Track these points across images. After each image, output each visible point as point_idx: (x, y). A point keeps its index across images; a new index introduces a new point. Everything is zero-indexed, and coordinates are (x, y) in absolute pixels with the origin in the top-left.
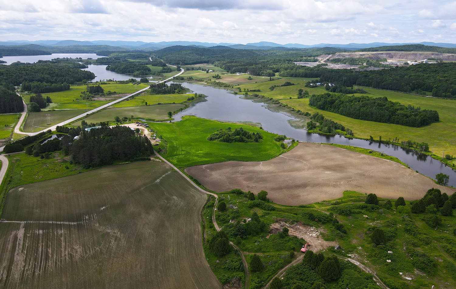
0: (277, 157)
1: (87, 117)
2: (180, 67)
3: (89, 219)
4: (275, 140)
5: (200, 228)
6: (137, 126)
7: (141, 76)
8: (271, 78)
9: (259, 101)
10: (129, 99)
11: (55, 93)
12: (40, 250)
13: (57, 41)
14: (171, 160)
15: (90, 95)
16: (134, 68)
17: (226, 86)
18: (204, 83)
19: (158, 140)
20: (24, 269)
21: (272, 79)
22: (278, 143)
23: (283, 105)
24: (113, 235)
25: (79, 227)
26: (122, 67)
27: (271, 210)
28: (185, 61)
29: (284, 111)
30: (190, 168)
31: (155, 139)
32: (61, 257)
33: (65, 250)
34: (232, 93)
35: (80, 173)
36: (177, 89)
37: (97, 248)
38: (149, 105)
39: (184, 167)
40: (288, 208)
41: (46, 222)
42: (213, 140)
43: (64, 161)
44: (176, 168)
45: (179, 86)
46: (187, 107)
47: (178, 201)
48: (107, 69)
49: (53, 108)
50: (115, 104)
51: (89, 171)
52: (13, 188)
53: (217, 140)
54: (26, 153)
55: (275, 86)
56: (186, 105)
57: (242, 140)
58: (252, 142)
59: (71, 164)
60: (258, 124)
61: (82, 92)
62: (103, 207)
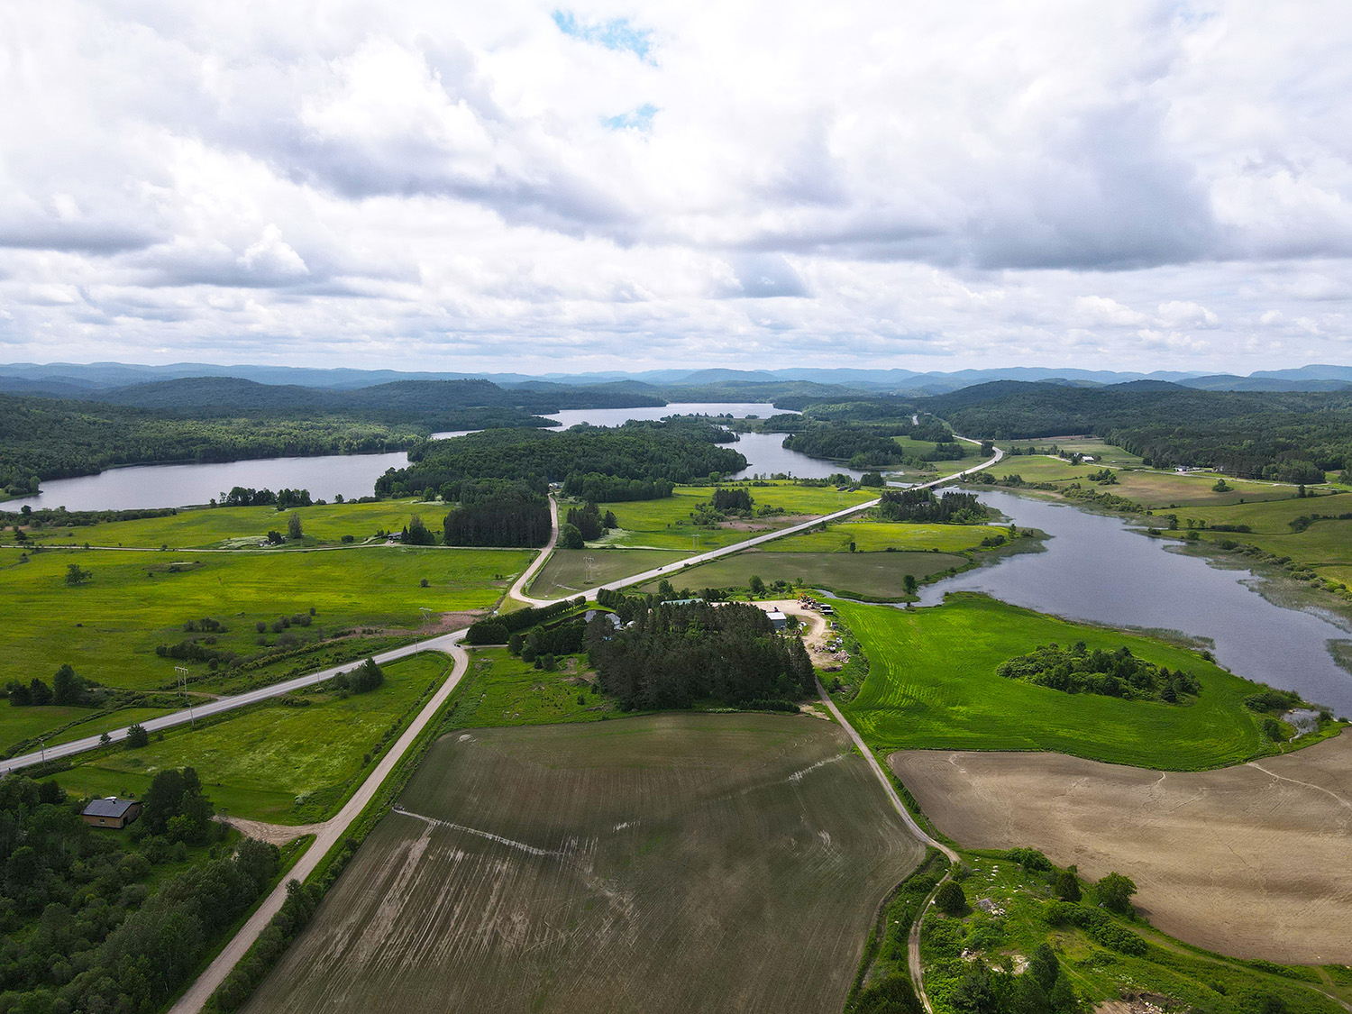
0: (1235, 764)
1: (684, 571)
2: (992, 445)
3: (577, 851)
4: (1247, 704)
5: (861, 950)
6: (802, 608)
7: (870, 467)
8: (1302, 489)
9: (1235, 564)
10: (812, 531)
11: (630, 503)
12: (439, 902)
13: (690, 371)
14: (859, 721)
15: (714, 512)
16: (854, 443)
17: (1127, 509)
18: (1054, 495)
19: (843, 655)
20: (386, 943)
21: (1307, 493)
22: (1255, 718)
23: (1327, 585)
24: (614, 909)
25: (546, 864)
26: (825, 440)
27: (1125, 951)
28: (1014, 426)
29: (1324, 608)
30: (907, 753)
31: (834, 652)
32: (474, 934)
33: (490, 919)
34: (1142, 533)
35: (604, 719)
36: (959, 509)
37: (563, 936)
38: (861, 552)
39: (891, 748)
40: (1201, 958)
41: (480, 833)
42: (1014, 676)
43: (581, 683)
44: (863, 748)
45: (968, 502)
46: (972, 565)
47: (829, 850)
48: (786, 445)
49: (616, 541)
50: (768, 541)
51: (628, 717)
52: (452, 731)
53: (1026, 677)
54: (510, 649)
55: (1316, 517)
56: (971, 560)
57: (1113, 690)
58: (1152, 699)
59: (592, 693)
60: (1200, 643)
61: (697, 505)
62: (622, 823)
